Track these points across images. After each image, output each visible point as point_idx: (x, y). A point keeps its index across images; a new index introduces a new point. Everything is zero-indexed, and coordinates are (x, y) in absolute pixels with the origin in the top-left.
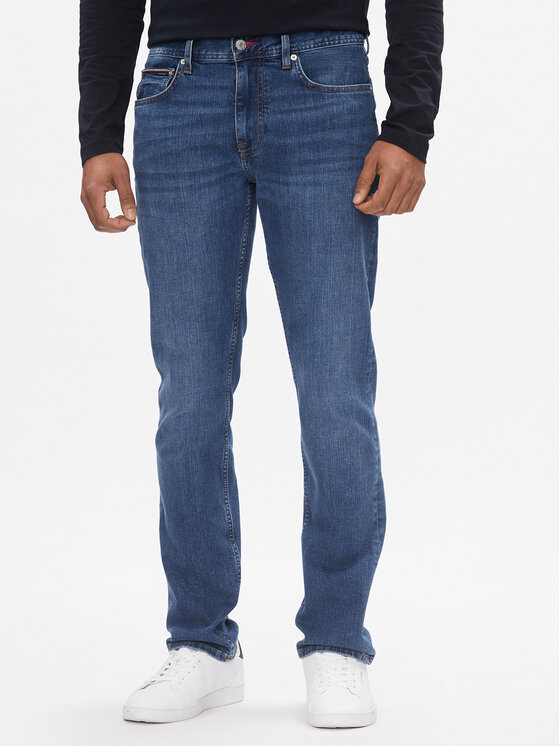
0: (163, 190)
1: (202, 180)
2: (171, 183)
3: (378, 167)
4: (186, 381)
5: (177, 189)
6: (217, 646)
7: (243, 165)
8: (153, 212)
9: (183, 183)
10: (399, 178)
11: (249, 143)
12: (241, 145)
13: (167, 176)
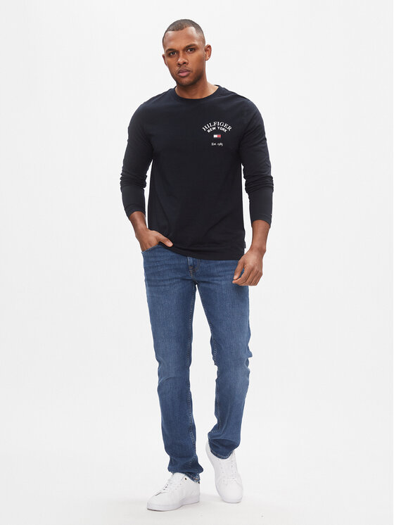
0: (159, 286)
1: (174, 281)
2: (162, 283)
3: (244, 264)
4: (170, 364)
5: (165, 285)
6: (190, 473)
7: (192, 276)
8: (155, 295)
9: (166, 283)
10: (253, 269)
11: (194, 267)
12: (191, 268)
13: (160, 281)
